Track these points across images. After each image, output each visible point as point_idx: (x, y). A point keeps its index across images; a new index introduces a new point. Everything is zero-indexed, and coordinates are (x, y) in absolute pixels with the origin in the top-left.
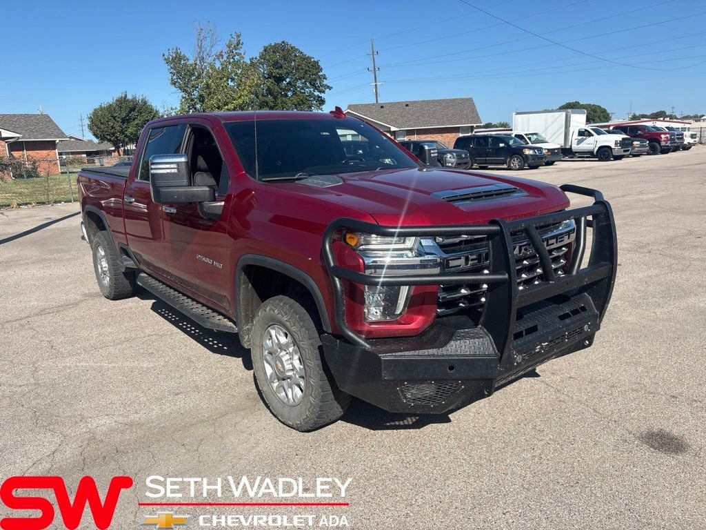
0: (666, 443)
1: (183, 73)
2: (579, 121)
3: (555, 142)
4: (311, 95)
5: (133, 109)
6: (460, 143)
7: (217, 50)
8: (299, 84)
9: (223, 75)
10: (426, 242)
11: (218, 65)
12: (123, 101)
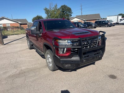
0: (113, 77)
1: (47, 11)
2: (120, 17)
3: (115, 22)
4: (69, 14)
5: (39, 18)
6: (96, 22)
7: (53, 7)
8: (67, 12)
9: (54, 11)
10: (69, 41)
11: (53, 10)
12: (38, 16)
